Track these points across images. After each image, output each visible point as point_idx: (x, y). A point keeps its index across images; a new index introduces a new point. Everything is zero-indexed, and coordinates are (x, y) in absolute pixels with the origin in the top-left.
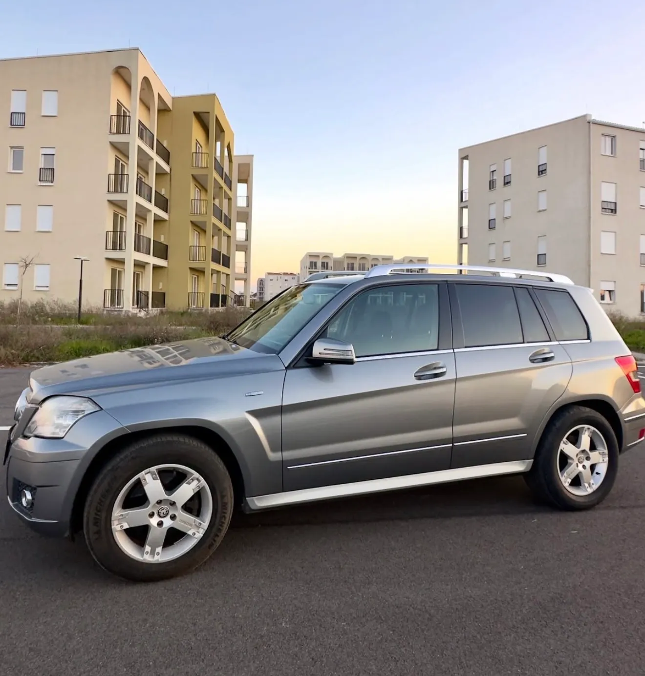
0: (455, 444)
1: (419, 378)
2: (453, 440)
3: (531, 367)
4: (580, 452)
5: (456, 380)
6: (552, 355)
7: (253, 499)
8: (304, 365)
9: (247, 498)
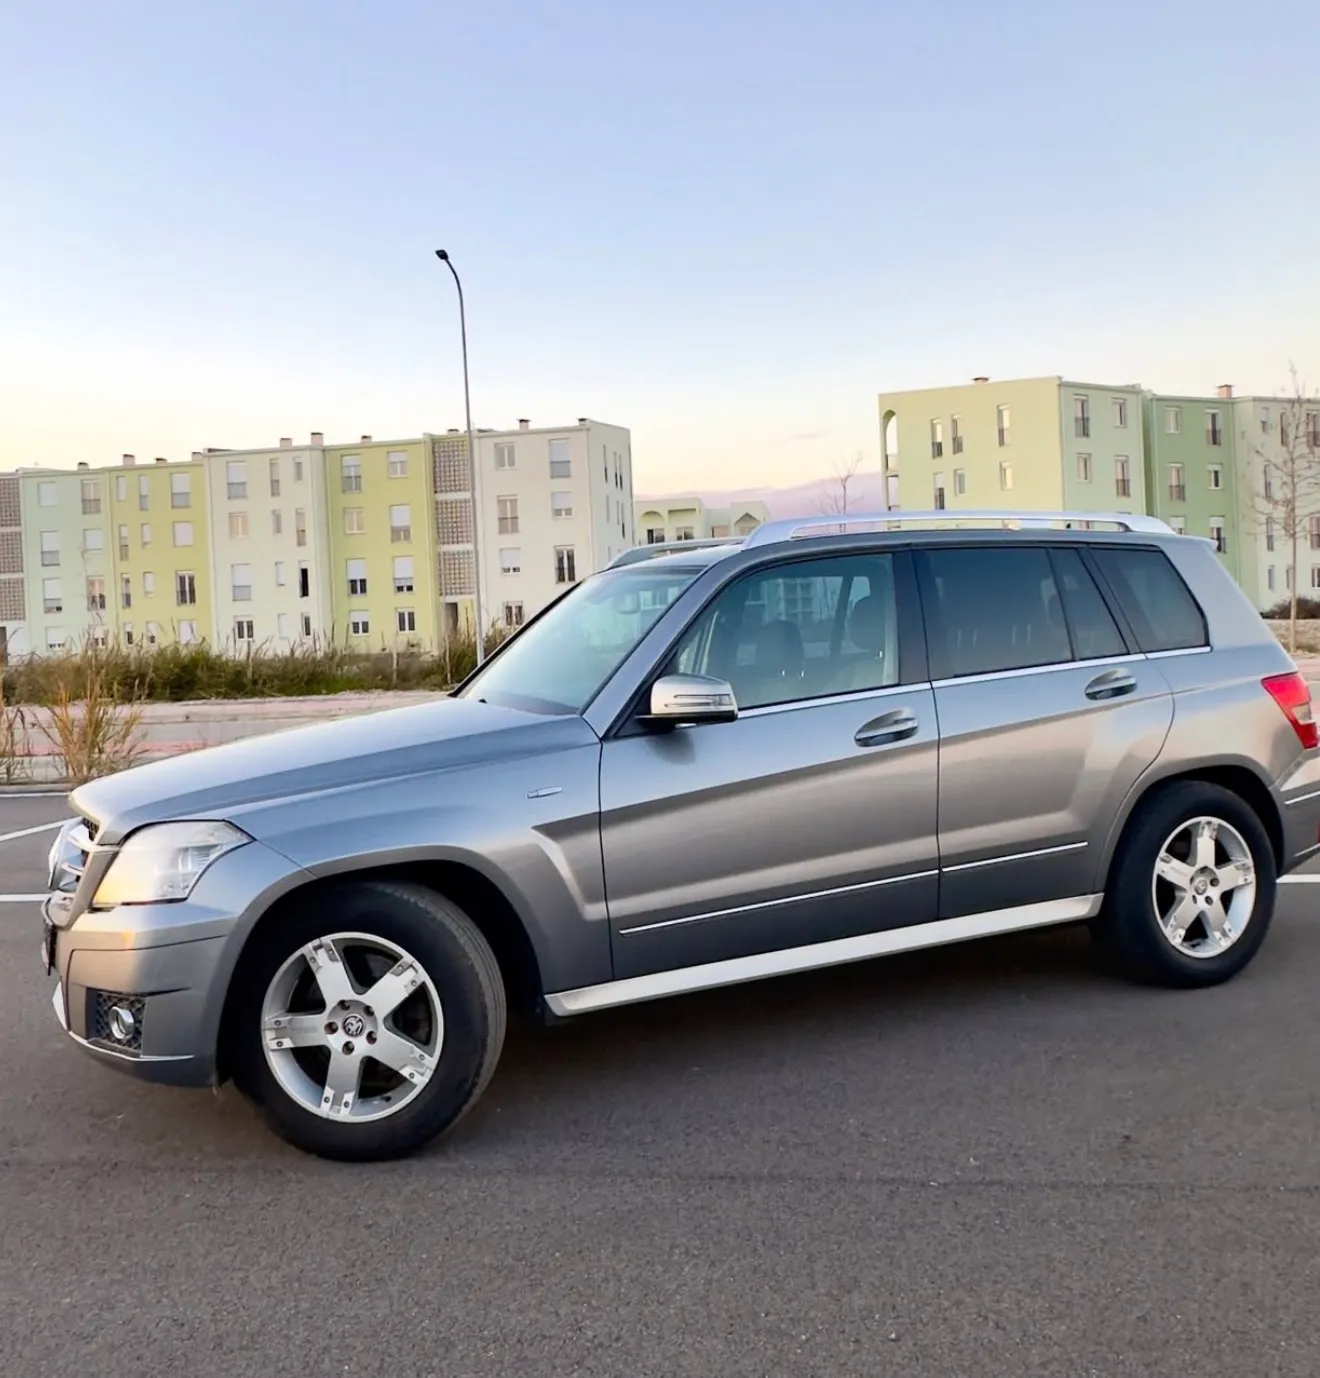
0: (945, 870)
1: (864, 742)
2: (940, 861)
3: (1091, 707)
4: (1197, 872)
5: (938, 744)
6: (1132, 681)
7: (557, 997)
8: (633, 732)
9: (546, 996)
